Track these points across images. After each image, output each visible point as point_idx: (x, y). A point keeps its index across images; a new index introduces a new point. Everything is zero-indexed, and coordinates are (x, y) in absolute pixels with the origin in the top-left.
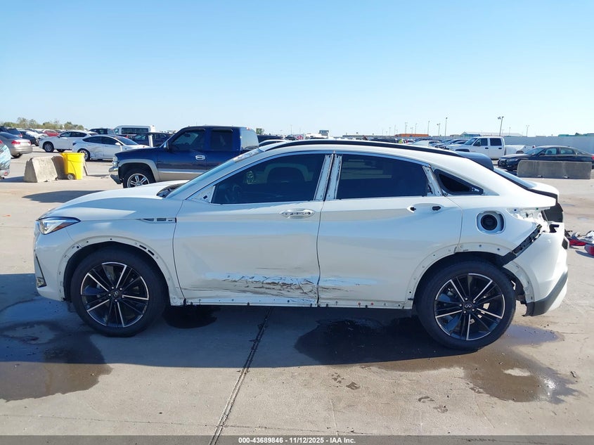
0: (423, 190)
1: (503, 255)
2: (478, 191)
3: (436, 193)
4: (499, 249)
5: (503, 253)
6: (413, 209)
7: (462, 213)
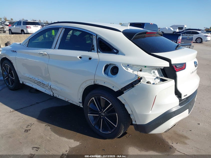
0: (90, 48)
1: (116, 91)
2: (116, 51)
3: (95, 50)
4: (113, 87)
5: (116, 90)
6: (80, 57)
7: (99, 62)
